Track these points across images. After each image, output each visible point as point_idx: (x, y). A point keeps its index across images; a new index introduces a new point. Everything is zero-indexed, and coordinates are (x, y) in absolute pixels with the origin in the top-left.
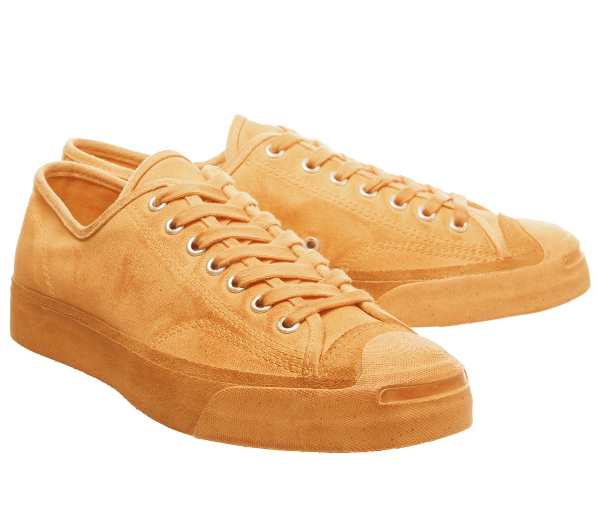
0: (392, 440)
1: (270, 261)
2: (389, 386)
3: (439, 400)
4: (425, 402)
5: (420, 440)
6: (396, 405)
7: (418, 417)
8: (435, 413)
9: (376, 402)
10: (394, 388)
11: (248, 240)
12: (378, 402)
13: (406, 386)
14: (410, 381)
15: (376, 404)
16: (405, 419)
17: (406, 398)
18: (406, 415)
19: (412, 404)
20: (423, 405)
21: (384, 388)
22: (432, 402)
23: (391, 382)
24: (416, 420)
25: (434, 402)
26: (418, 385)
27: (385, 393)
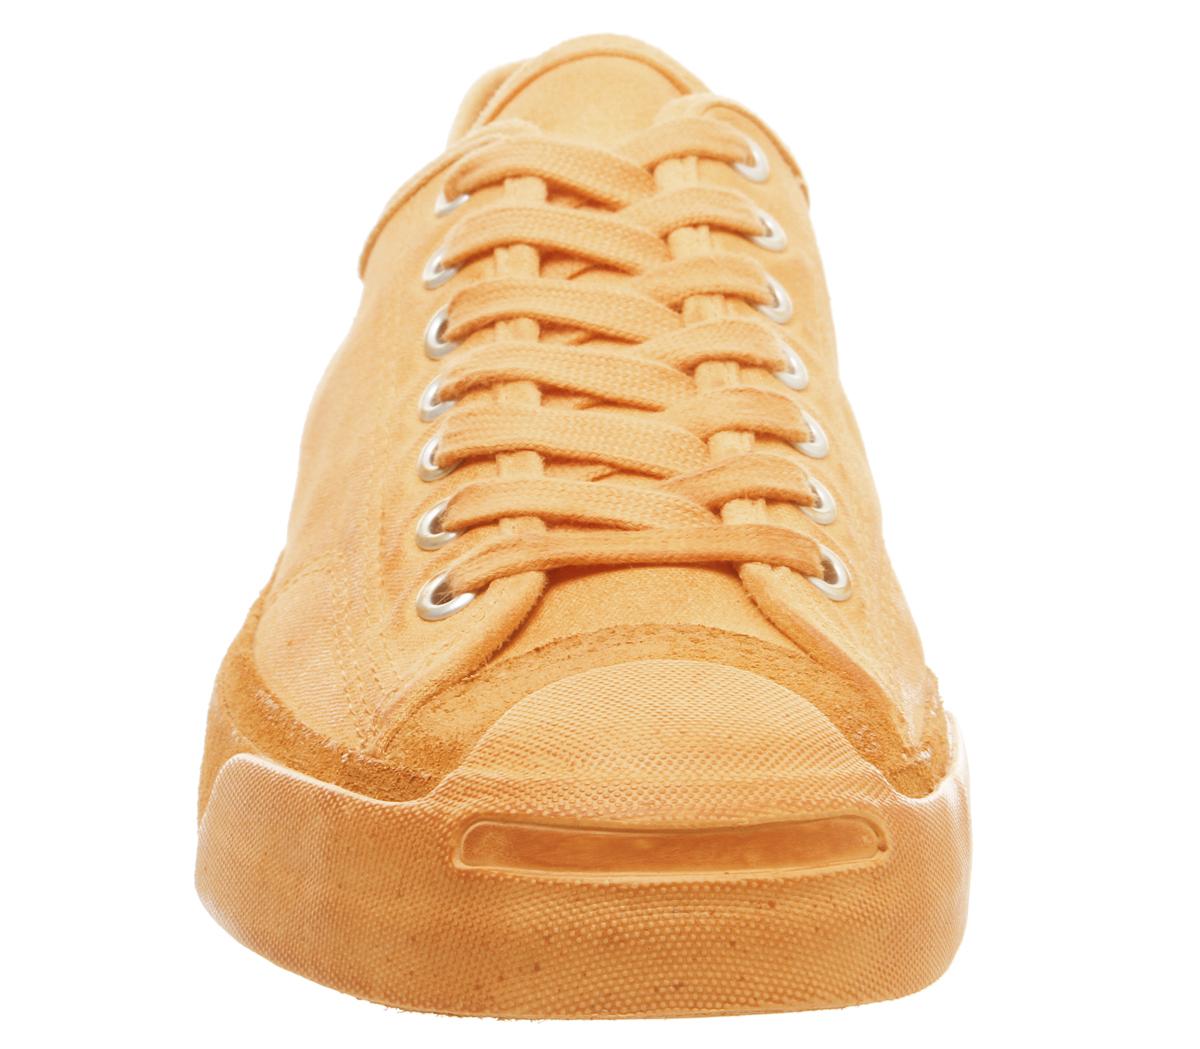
0: (478, 988)
1: (578, 400)
2: (490, 816)
3: (641, 887)
4: (589, 886)
5: (558, 1006)
6: (496, 879)
7: (556, 929)
8: (621, 929)
9: (447, 858)
10: (506, 825)
11: (577, 328)
12: (450, 860)
13: (539, 824)
14: (556, 810)
15: (447, 863)
16: (514, 928)
17: (531, 861)
18: (523, 915)
19: (543, 884)
20: (579, 892)
21: (475, 818)
22: (618, 891)
23: (502, 804)
24: (547, 939)
25: (619, 890)
26: (579, 828)
27: (476, 835)
